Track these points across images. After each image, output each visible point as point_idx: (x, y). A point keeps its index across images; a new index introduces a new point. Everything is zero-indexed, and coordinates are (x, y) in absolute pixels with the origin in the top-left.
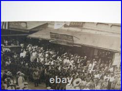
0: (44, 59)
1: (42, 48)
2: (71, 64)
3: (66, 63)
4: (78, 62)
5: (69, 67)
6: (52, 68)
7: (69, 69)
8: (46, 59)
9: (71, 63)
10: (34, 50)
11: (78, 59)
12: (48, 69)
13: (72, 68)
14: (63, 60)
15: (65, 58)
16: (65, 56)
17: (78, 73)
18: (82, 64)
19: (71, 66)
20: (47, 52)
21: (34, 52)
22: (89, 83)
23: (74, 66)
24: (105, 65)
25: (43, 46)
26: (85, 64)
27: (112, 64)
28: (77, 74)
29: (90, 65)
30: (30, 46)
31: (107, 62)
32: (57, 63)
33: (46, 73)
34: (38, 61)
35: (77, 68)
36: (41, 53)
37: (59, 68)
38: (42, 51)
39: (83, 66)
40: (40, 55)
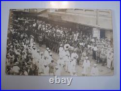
3: (58, 32)
4: (66, 32)
6: (50, 35)
8: (46, 28)
9: (61, 32)
12: (48, 35)
13: (62, 35)
17: (67, 40)
18: (69, 34)
19: (61, 35)
22: (76, 49)
23: (64, 34)
24: (87, 36)
26: (71, 34)
27: (92, 36)
29: (75, 35)
31: (88, 34)
35: (66, 36)
37: (54, 35)
40: (43, 26)
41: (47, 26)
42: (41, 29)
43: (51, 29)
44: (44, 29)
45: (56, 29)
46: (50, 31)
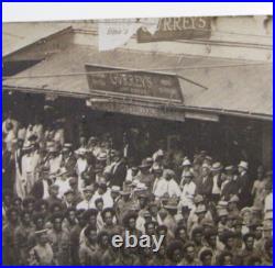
0: (74, 184)
1: (58, 136)
2: (186, 201)
3: (166, 199)
4: (215, 190)
5: (179, 217)
6: (109, 225)
7: (181, 225)
8: (81, 182)
9: (186, 193)
10: (27, 144)
11: (211, 175)
12: (93, 227)
13: (193, 217)
14: (150, 185)
15: (158, 174)
16: (156, 167)
17: (224, 240)
18: (234, 198)
19: (186, 211)
20: (82, 150)
21: (28, 152)
23: (202, 208)
25: (61, 126)
26: (247, 199)
28: (221, 246)
30: (10, 127)
32: (127, 198)
33: (83, 246)
34: (46, 195)
35: (217, 219)
36: (55, 155)
37: (140, 223)
38: (60, 147)
39: (240, 205)
40: (55, 165)
41: (82, 165)
42: (38, 189)
43: (118, 178)
44: (64, 186)
45: (151, 177)
46: (108, 202)
